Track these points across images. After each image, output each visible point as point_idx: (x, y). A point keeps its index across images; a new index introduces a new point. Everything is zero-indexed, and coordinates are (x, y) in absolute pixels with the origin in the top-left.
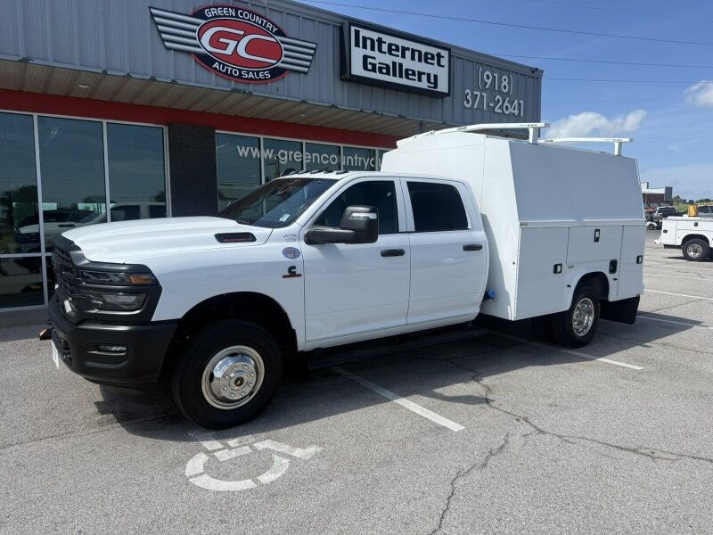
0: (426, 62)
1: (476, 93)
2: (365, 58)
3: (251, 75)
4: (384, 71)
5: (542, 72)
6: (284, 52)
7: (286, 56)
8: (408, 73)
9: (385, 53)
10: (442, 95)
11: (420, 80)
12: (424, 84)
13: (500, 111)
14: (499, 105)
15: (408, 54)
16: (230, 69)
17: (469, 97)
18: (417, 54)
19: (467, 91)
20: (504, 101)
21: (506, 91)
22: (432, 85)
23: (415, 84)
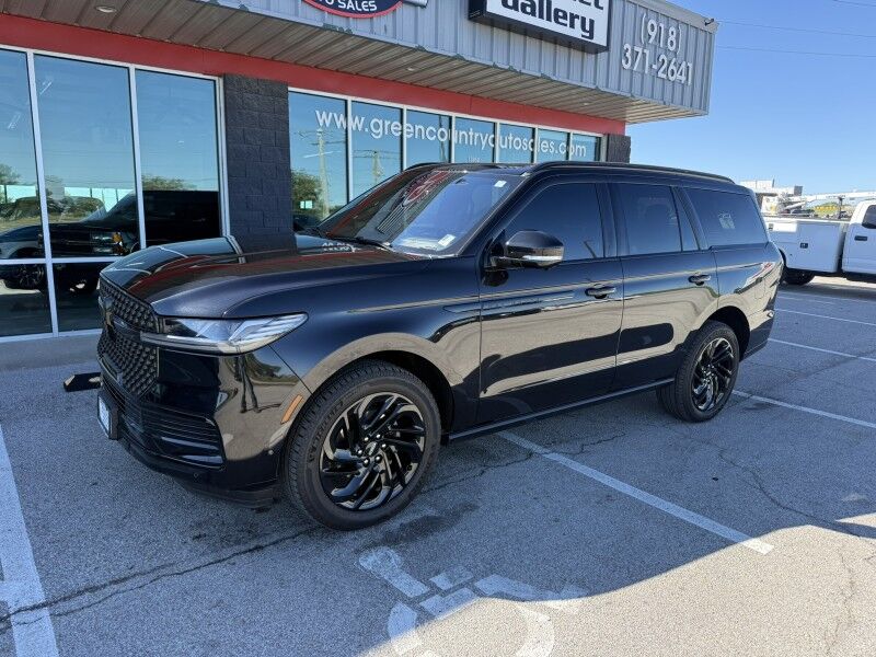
1: (636, 49)
3: (350, 4)
4: (528, 9)
5: (718, 24)
8: (558, 15)
10: (597, 49)
11: (572, 26)
12: (577, 32)
13: (664, 76)
14: (664, 67)
17: (628, 55)
19: (627, 46)
20: (670, 62)
21: (673, 48)
22: (588, 35)
23: (566, 31)
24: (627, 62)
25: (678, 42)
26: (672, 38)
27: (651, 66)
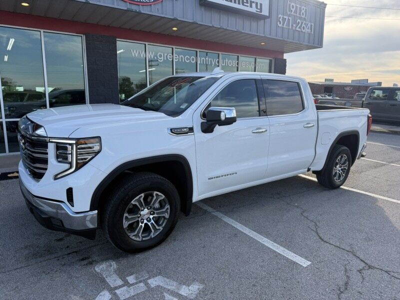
1: (285, 17)
5: (326, 4)
8: (244, 1)
10: (265, 18)
11: (251, 6)
13: (299, 30)
14: (298, 27)
17: (281, 20)
19: (280, 16)
20: (302, 23)
21: (303, 17)
22: (259, 10)
23: (248, 9)
24: (280, 24)
25: (306, 14)
26: (303, 11)
27: (292, 26)
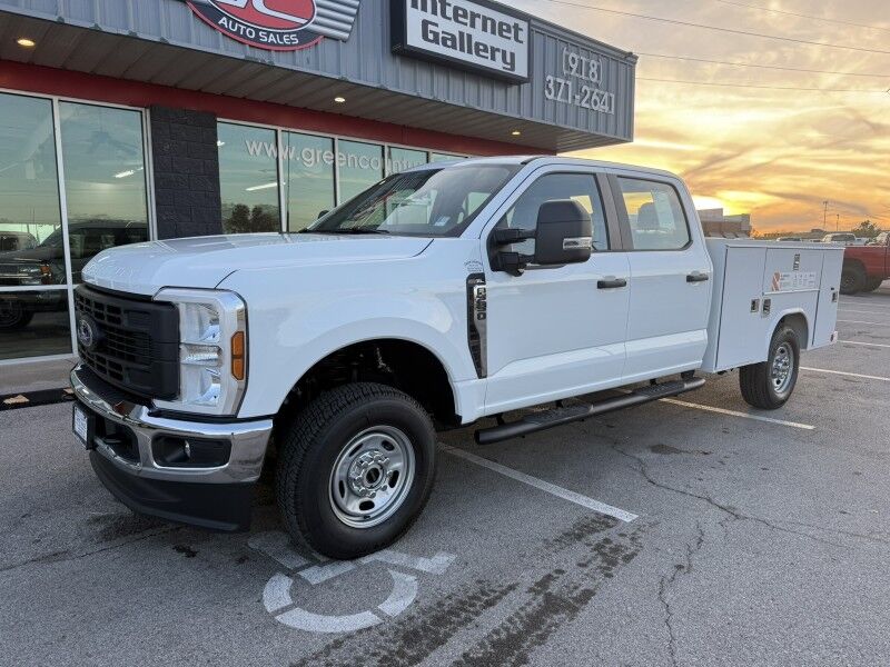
0: (501, 35)
1: (559, 80)
2: (425, 23)
3: (272, 38)
4: (449, 43)
5: (636, 58)
6: (317, 9)
7: (319, 15)
8: (479, 49)
9: (450, 19)
11: (493, 58)
12: (498, 65)
13: (587, 106)
14: (585, 100)
15: (479, 22)
16: (243, 27)
17: (551, 85)
18: (489, 23)
19: (549, 78)
20: (592, 93)
21: (594, 80)
22: (509, 67)
23: (487, 63)
24: (550, 93)
25: (599, 74)
26: (593, 70)
27: (574, 98)
